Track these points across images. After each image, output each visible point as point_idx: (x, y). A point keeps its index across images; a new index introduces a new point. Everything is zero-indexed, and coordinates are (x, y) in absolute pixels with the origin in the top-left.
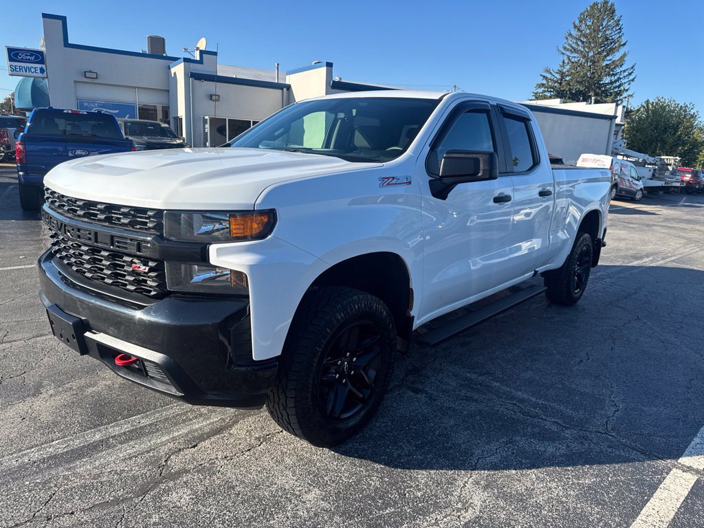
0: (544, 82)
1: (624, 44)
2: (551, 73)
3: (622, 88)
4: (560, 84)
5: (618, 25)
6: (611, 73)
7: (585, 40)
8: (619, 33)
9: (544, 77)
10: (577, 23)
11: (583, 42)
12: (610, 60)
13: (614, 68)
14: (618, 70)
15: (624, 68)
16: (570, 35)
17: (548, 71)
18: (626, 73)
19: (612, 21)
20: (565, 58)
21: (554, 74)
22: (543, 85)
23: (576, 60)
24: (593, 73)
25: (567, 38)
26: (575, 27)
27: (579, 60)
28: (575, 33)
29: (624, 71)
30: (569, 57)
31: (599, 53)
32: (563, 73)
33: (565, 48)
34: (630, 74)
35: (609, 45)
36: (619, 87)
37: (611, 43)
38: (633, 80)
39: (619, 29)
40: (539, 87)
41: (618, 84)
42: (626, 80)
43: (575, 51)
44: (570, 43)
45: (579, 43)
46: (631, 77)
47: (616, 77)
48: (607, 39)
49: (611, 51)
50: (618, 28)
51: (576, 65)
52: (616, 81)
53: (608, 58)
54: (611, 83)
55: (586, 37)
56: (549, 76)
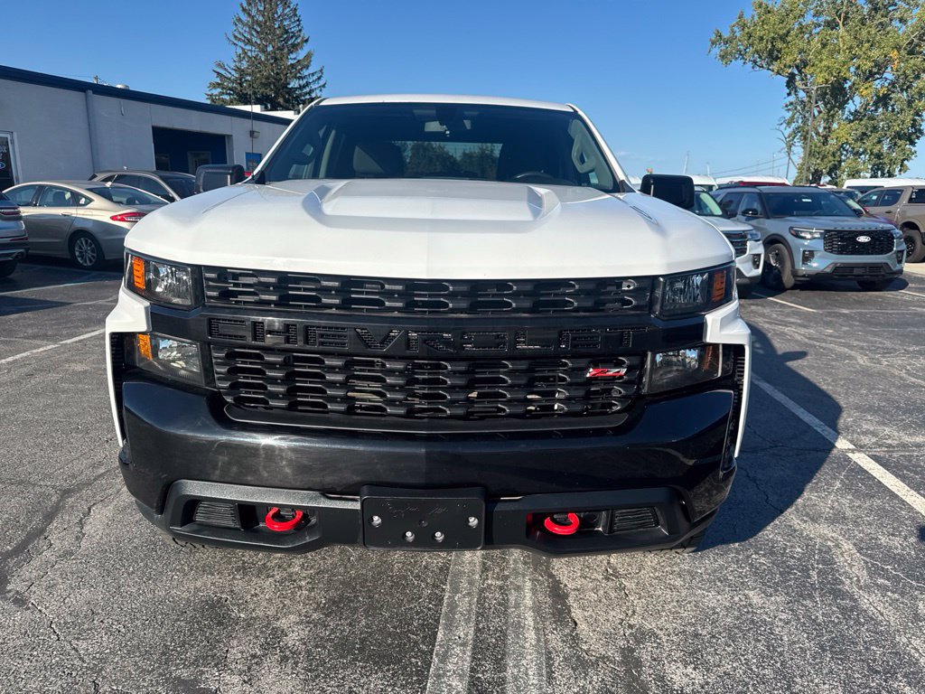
0: (218, 80)
1: (307, 41)
2: (225, 69)
3: (313, 95)
4: (241, 84)
5: (295, 15)
6: (299, 75)
7: (259, 30)
8: (298, 25)
9: (218, 73)
10: (245, 5)
11: (258, 32)
12: (295, 59)
13: (302, 69)
14: (305, 72)
15: (311, 70)
16: (240, 20)
17: (219, 65)
18: (315, 77)
19: (288, 9)
20: (240, 51)
21: (230, 71)
22: (218, 84)
23: (254, 54)
24: (277, 74)
25: (236, 25)
26: (244, 10)
27: (257, 55)
28: (244, 18)
29: (313, 74)
30: (243, 50)
31: (281, 49)
32: (243, 71)
33: (236, 37)
34: (319, 78)
35: (289, 40)
36: (309, 93)
37: (292, 37)
38: (324, 86)
39: (298, 20)
40: (214, 87)
41: (307, 89)
42: (316, 86)
43: (249, 42)
44: (242, 31)
45: (254, 33)
46: (321, 83)
47: (305, 81)
48: (287, 32)
49: (295, 47)
50: (296, 19)
51: (254, 62)
52: (304, 87)
53: (292, 56)
54: (301, 87)
55: (260, 26)
56: (223, 72)
